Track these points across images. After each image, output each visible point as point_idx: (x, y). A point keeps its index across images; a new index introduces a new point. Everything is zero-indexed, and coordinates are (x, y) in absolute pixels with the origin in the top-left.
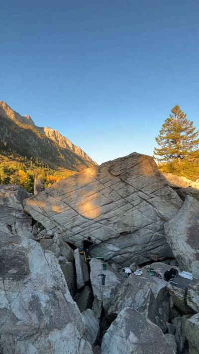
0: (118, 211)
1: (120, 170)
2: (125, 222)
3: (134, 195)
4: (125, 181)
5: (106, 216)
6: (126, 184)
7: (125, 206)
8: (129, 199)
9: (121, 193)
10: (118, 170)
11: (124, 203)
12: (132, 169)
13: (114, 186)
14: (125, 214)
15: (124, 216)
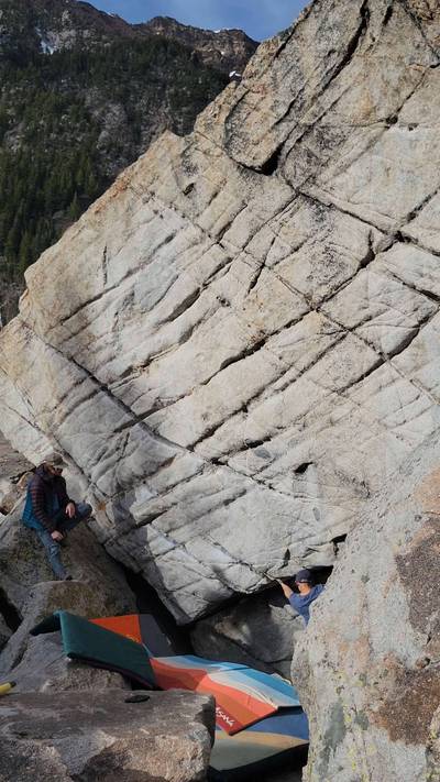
0: (302, 394)
1: (273, 121)
2: (344, 463)
3: (372, 277)
4: (313, 191)
5: (248, 428)
6: (322, 208)
7: (334, 354)
8: (346, 308)
9: (300, 271)
10: (262, 131)
11: (328, 341)
12: (329, 97)
13: (264, 237)
14: (337, 413)
15: (332, 423)
